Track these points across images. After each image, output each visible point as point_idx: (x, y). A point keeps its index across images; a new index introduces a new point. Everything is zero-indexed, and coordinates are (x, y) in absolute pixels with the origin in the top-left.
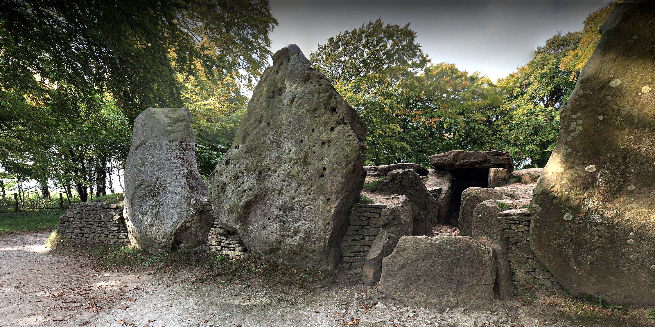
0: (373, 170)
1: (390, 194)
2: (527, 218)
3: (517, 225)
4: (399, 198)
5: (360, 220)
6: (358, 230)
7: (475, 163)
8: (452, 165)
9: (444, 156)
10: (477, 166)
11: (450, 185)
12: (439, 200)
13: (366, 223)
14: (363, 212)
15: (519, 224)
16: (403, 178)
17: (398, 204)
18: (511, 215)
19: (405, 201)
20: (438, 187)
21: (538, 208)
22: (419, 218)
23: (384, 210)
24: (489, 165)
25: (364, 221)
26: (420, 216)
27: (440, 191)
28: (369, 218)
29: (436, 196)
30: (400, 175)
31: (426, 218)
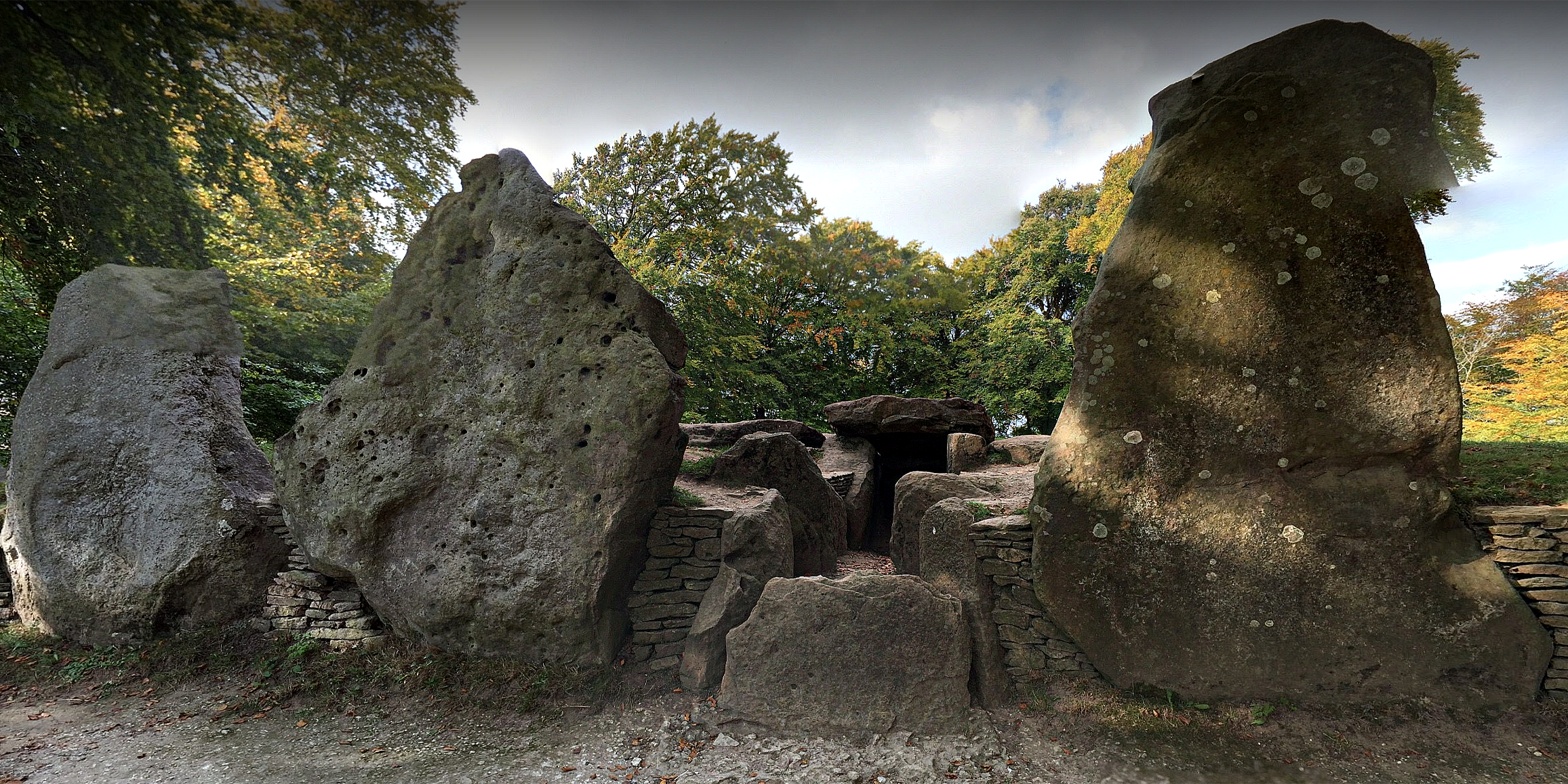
0: (702, 433)
1: (742, 487)
2: (1025, 534)
3: (1007, 549)
4: (762, 494)
5: (674, 544)
6: (670, 568)
7: (920, 422)
8: (874, 425)
9: (855, 407)
10: (924, 427)
11: (870, 467)
12: (848, 498)
13: (687, 551)
14: (680, 526)
15: (1011, 546)
16: (769, 451)
17: (760, 507)
18: (995, 528)
19: (776, 502)
20: (846, 470)
21: (1044, 514)
22: (806, 537)
23: (728, 521)
24: (947, 427)
25: (682, 546)
26: (809, 534)
27: (849, 479)
28: (695, 540)
29: (842, 490)
30: (764, 444)
31: (821, 538)
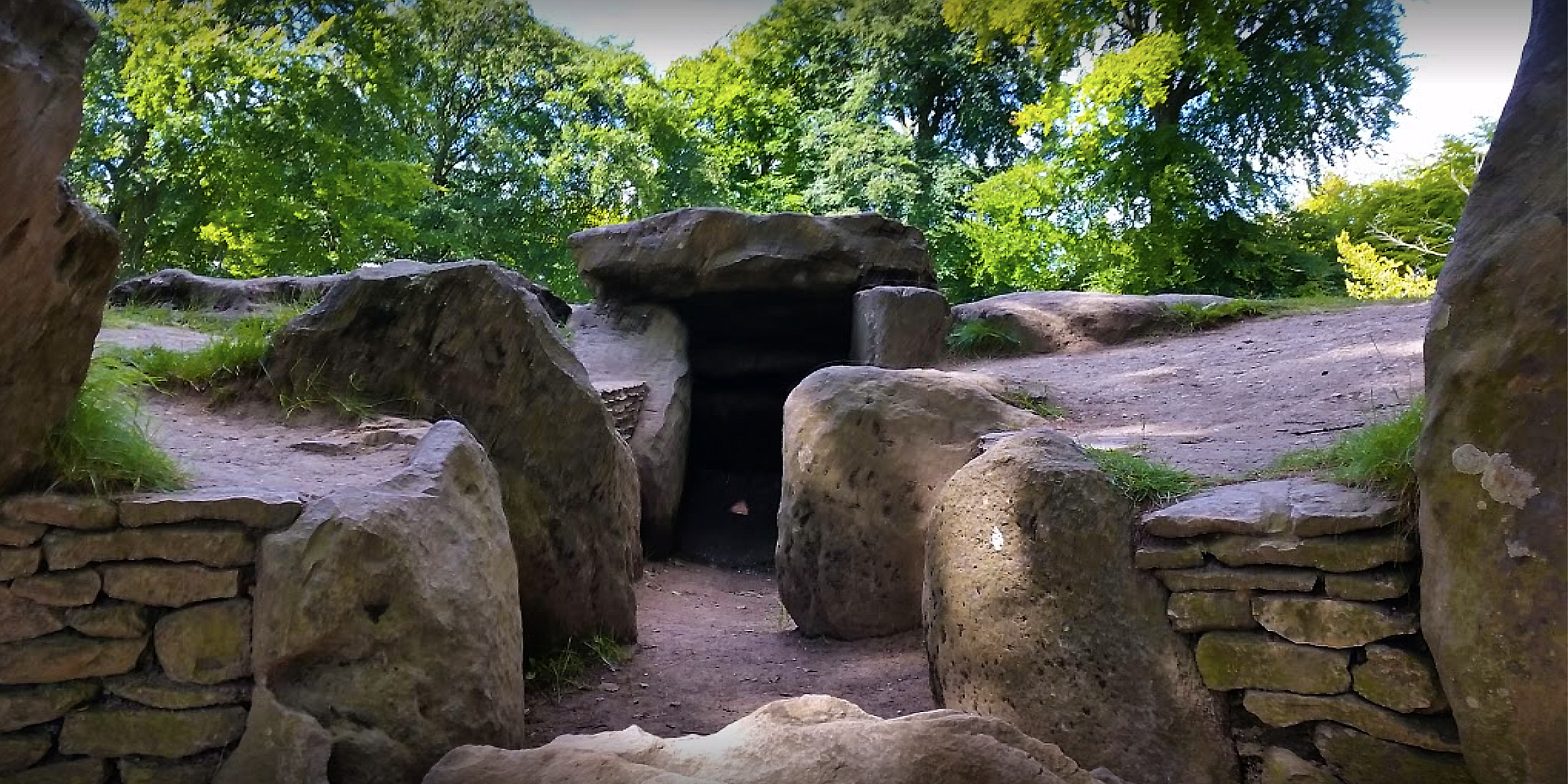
1: (351, 422)
2: (1375, 553)
3: (1300, 602)
4: (411, 440)
5: (69, 630)
6: (59, 722)
7: (792, 266)
8: (687, 274)
9: (641, 234)
10: (800, 278)
11: (682, 369)
12: (638, 439)
13: (121, 658)
14: (93, 565)
15: (1319, 591)
16: (434, 312)
17: (404, 481)
18: (1252, 533)
19: (459, 459)
20: (628, 378)
21: (1502, 481)
22: (551, 555)
23: (279, 538)
24: (850, 275)
25: (103, 639)
26: (558, 544)
27: (638, 397)
28: (154, 614)
29: (625, 421)
30: (417, 289)
31: (593, 551)
